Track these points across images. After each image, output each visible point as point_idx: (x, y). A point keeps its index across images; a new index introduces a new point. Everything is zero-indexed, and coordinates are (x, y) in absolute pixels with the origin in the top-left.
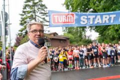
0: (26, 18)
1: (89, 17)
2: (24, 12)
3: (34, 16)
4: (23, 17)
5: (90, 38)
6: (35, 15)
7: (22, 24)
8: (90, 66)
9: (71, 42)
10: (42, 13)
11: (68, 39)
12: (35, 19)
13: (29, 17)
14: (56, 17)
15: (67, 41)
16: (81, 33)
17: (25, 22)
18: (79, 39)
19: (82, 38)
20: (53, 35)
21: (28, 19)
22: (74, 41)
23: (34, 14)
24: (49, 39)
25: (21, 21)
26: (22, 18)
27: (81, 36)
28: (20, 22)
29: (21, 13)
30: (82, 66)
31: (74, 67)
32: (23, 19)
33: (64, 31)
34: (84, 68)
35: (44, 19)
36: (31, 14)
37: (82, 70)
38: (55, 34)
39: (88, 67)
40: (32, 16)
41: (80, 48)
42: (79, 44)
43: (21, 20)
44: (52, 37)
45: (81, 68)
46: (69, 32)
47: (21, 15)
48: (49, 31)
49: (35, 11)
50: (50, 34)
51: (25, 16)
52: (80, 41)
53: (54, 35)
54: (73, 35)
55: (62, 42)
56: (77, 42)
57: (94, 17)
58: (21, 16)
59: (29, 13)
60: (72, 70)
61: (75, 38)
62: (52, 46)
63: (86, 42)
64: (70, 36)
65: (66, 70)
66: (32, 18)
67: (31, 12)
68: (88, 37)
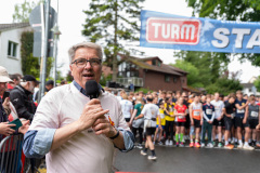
0: (97, 21)
1: (234, 31)
2: (93, 6)
3: (114, 18)
4: (91, 18)
5: (237, 78)
6: (117, 16)
7: (86, 33)
8: (227, 143)
9: (190, 82)
10: (131, 11)
11: (185, 74)
12: (115, 23)
13: (102, 17)
14: (156, 25)
15: (182, 78)
16: (216, 63)
17: (94, 30)
18: (211, 77)
19: (218, 76)
20: (150, 63)
21: (101, 23)
22: (197, 81)
23: (114, 13)
24: (141, 72)
25: (86, 27)
26: (87, 20)
27: (215, 70)
28: (83, 29)
29: (88, 9)
30: (206, 142)
31: (188, 142)
32: (90, 23)
33: (178, 55)
34: (211, 146)
35: (134, 24)
36: (107, 11)
37: (206, 150)
38: (156, 60)
39: (220, 145)
40: (110, 15)
41: (208, 100)
42: (208, 88)
43: (86, 23)
44: (148, 68)
45: (203, 145)
46: (189, 59)
47: (88, 13)
48: (143, 53)
49: (116, 5)
50: (145, 60)
51: (94, 15)
52: (213, 81)
53: (154, 63)
54: (197, 66)
55: (168, 79)
56: (206, 84)
57: (247, 31)
58: (86, 16)
59: (103, 10)
60: (181, 145)
61: (201, 74)
62: (145, 87)
63: (226, 85)
64: (189, 67)
65: (169, 143)
66: (108, 20)
67: (108, 7)
68: (234, 75)
